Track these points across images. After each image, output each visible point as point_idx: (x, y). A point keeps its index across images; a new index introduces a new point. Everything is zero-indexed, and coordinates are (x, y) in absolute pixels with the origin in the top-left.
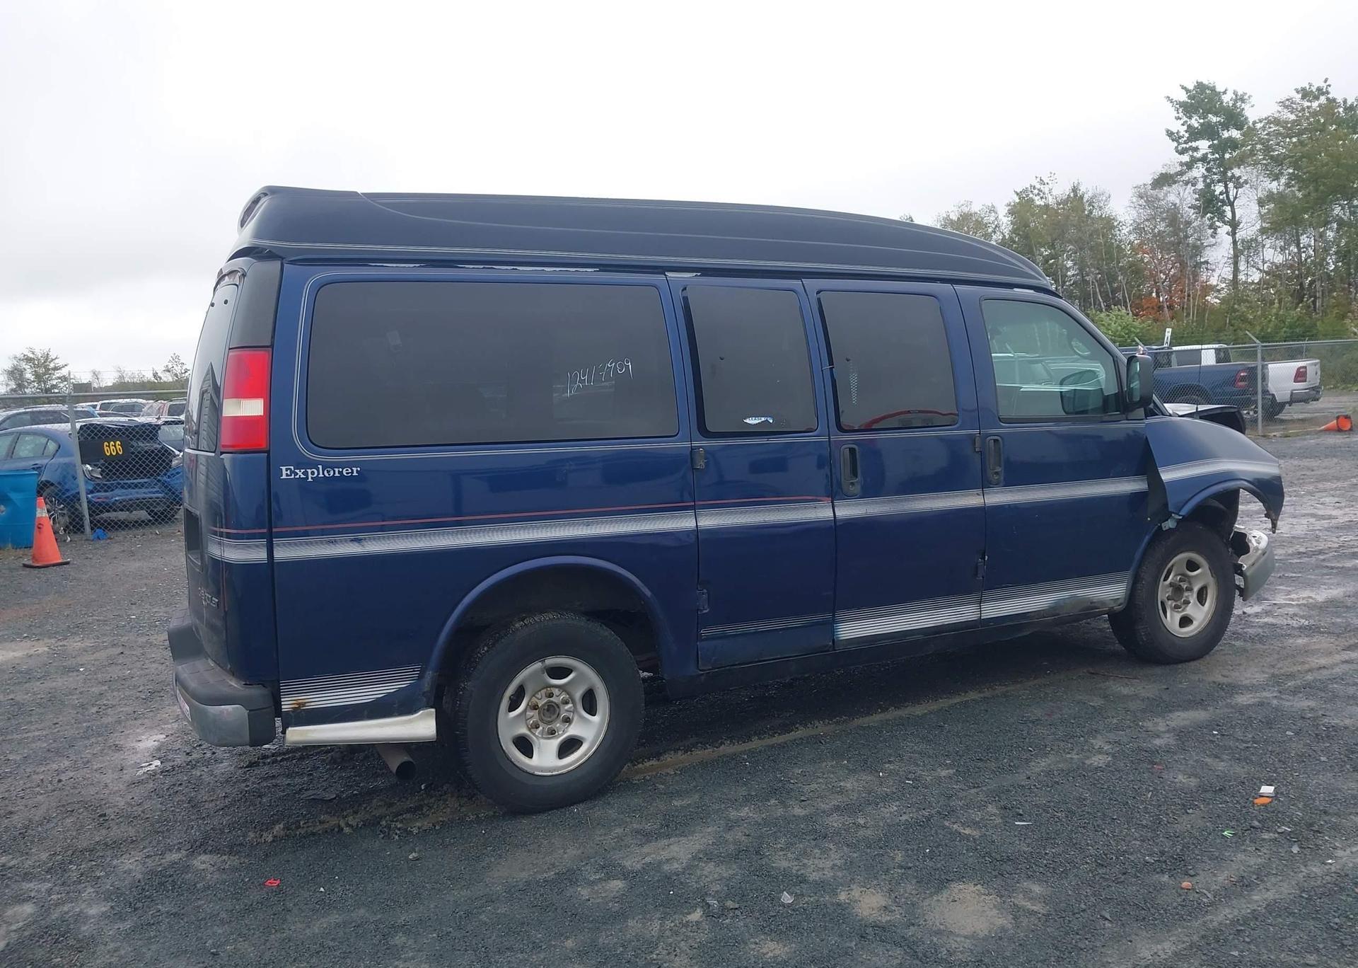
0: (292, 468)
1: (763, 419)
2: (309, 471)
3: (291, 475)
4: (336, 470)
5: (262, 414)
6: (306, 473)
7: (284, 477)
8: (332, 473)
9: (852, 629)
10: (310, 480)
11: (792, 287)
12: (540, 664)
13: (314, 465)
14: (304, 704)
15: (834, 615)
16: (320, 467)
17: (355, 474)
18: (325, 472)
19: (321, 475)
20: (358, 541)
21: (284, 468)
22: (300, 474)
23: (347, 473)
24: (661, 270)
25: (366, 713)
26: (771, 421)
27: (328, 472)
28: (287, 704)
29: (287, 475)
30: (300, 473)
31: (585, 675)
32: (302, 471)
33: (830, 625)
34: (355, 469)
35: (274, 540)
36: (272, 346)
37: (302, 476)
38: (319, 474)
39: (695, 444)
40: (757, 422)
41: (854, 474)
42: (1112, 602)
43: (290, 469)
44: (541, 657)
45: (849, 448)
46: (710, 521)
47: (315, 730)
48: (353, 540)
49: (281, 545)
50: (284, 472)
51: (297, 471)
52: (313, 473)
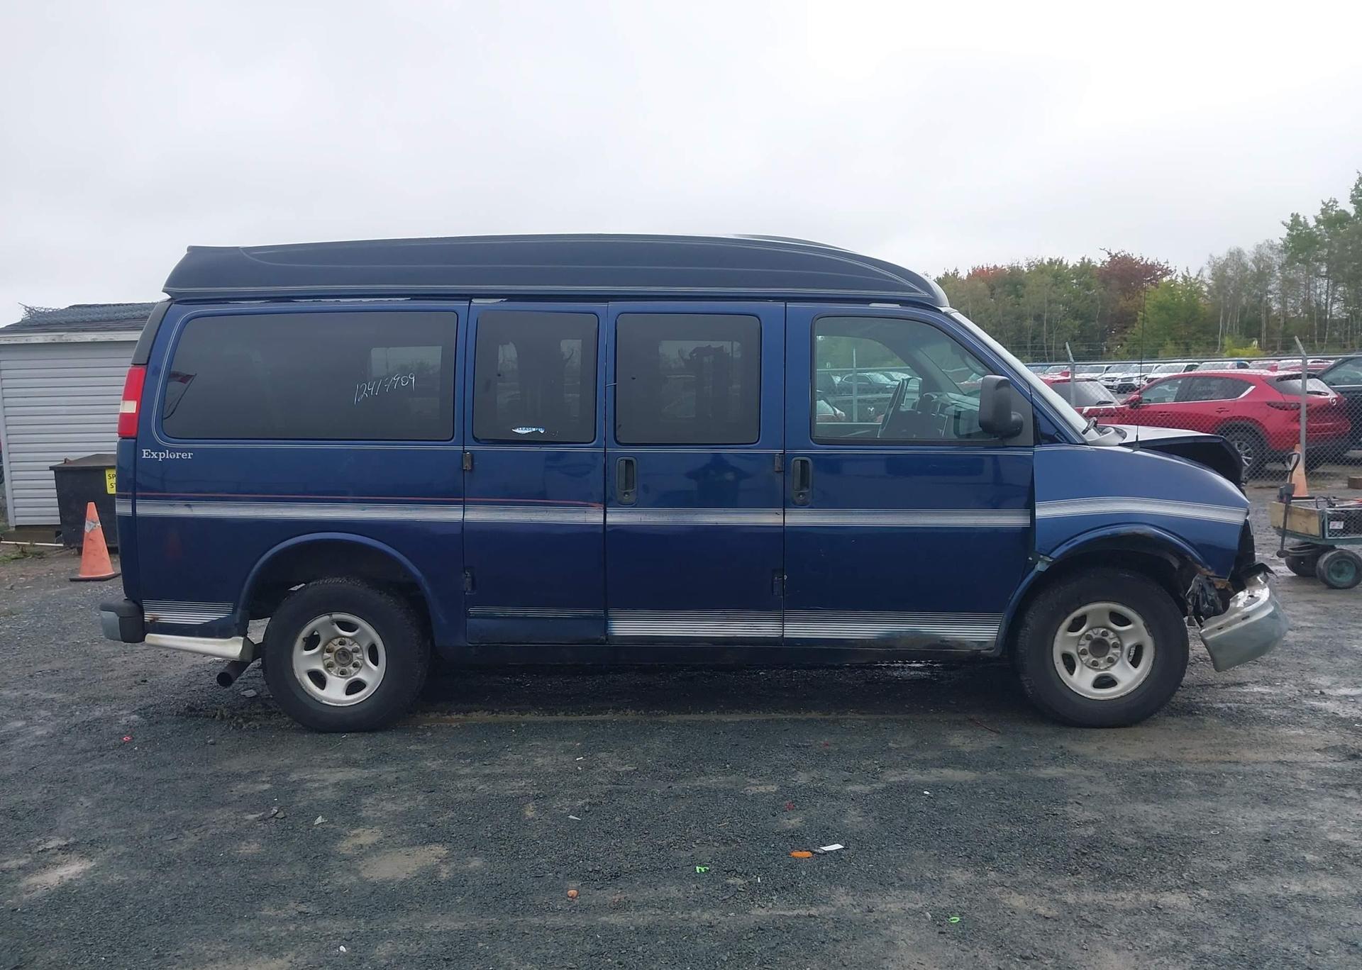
0: (149, 450)
1: (534, 430)
2: (160, 454)
3: (149, 456)
4: (178, 454)
5: (134, 412)
6: (158, 455)
7: (144, 457)
8: (174, 456)
9: (626, 627)
10: (160, 460)
11: (593, 310)
12: (328, 617)
13: (162, 449)
14: (158, 619)
15: (606, 612)
16: (167, 451)
17: (189, 457)
18: (170, 455)
19: (167, 457)
20: (189, 506)
21: (144, 450)
22: (154, 455)
23: (184, 457)
24: (469, 297)
25: (197, 632)
26: (542, 432)
27: (172, 455)
28: (148, 617)
29: (146, 456)
31: (368, 633)
32: (156, 453)
33: (602, 622)
34: (189, 454)
35: (137, 500)
36: (147, 364)
37: (156, 457)
39: (467, 448)
40: (527, 432)
41: (630, 484)
42: (976, 645)
43: (148, 452)
44: (328, 611)
45: (626, 461)
46: (478, 515)
47: (164, 638)
48: (186, 505)
49: (140, 504)
50: (145, 454)
51: (153, 453)
52: (162, 455)
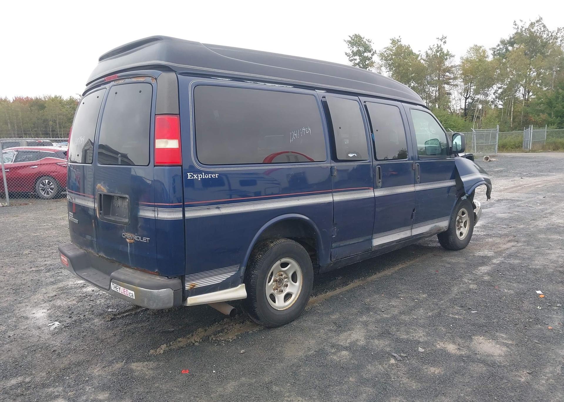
0: (192, 174)
1: (354, 155)
2: (199, 175)
3: (192, 177)
4: (210, 175)
5: (178, 147)
6: (197, 176)
7: (189, 178)
8: (208, 176)
9: (377, 241)
10: (199, 179)
11: (356, 99)
12: (279, 262)
13: (200, 172)
14: (194, 286)
15: (372, 236)
16: (203, 173)
17: (217, 177)
18: (205, 176)
19: (204, 177)
20: (218, 208)
21: (189, 174)
23: (214, 177)
24: (314, 88)
25: (219, 288)
26: (356, 155)
27: (206, 176)
28: (188, 286)
29: (190, 177)
30: (195, 176)
31: (293, 266)
32: (196, 175)
33: (370, 240)
34: (216, 175)
35: (185, 208)
36: (179, 114)
37: (196, 178)
38: (203, 177)
39: (332, 165)
40: (352, 155)
41: (380, 178)
42: (445, 228)
43: (191, 174)
44: (279, 259)
45: (379, 167)
46: (338, 197)
47: (199, 298)
48: (216, 208)
49: (188, 211)
50: (189, 176)
51: (194, 175)
52: (200, 176)
